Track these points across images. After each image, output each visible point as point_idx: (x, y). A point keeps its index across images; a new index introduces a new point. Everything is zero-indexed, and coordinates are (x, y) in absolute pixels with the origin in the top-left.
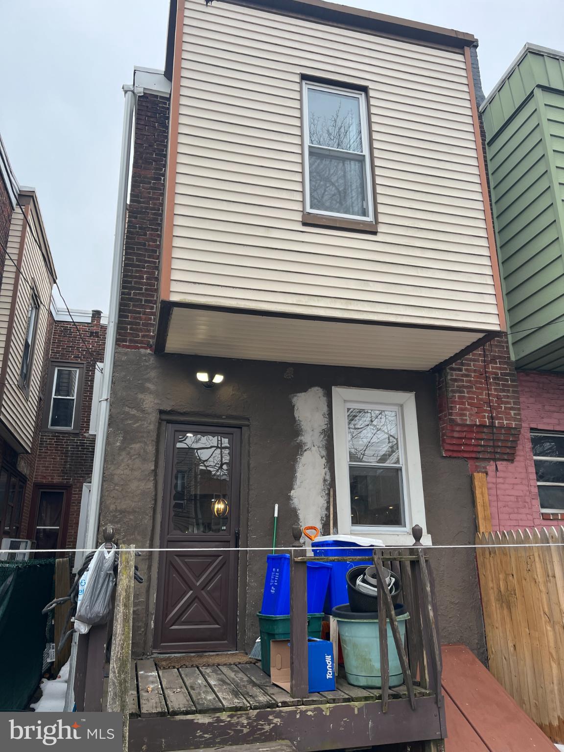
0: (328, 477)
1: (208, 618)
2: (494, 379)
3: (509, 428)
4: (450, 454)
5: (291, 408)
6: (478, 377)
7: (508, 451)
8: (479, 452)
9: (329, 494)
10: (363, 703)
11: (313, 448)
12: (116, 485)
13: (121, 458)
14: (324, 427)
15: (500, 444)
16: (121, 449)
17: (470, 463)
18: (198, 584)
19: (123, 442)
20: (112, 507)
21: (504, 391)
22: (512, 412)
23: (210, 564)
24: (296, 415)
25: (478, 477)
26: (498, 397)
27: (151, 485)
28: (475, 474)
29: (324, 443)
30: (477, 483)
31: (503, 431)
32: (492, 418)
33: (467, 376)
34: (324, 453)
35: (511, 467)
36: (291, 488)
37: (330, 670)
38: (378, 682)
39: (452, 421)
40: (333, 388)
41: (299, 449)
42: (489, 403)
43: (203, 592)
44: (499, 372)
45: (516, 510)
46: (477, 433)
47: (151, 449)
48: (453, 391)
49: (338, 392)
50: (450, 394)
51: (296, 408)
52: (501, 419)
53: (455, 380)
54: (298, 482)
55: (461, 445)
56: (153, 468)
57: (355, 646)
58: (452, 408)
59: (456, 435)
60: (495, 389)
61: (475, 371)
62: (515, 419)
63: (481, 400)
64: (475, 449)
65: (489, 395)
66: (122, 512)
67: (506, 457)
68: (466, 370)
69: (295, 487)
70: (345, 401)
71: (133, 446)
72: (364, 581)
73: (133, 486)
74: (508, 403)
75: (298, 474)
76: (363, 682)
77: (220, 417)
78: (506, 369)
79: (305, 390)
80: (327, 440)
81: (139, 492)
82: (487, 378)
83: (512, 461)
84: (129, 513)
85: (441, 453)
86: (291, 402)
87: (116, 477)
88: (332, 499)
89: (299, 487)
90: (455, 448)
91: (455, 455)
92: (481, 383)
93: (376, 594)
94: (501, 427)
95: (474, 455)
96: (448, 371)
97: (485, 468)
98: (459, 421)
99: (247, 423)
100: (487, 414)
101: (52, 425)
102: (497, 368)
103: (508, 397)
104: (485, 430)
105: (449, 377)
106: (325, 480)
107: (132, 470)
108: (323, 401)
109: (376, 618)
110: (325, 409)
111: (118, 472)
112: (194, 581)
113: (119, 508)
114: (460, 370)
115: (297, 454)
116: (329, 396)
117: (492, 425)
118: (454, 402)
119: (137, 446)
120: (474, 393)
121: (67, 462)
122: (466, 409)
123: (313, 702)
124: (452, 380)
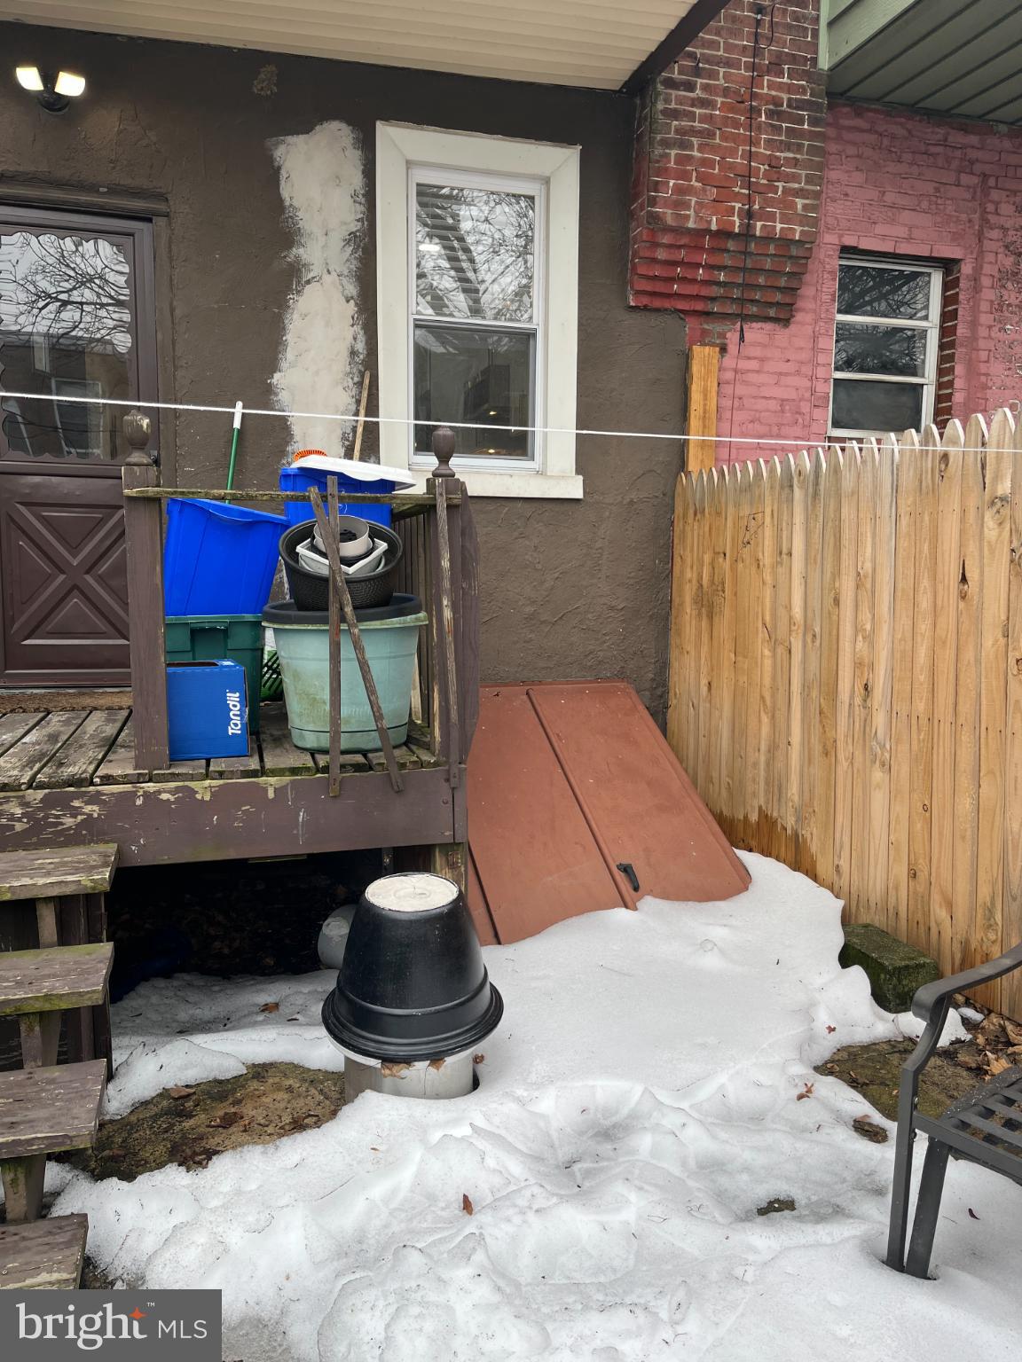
0: (360, 346)
1: (102, 625)
2: (770, 114)
3: (785, 242)
4: (645, 300)
5: (273, 175)
6: (731, 109)
7: (778, 297)
8: (713, 299)
9: (360, 384)
10: (287, 779)
11: (326, 278)
14: (355, 227)
15: (761, 280)
17: (691, 325)
18: (76, 561)
21: (788, 147)
22: (800, 202)
23: (100, 523)
24: (285, 192)
25: (703, 356)
26: (774, 165)
28: (697, 349)
29: (354, 265)
30: (696, 368)
31: (772, 250)
32: (749, 215)
33: (703, 103)
34: (352, 290)
35: (782, 335)
36: (273, 367)
37: (237, 720)
39: (655, 217)
40: (379, 125)
41: (291, 278)
42: (747, 176)
43: (88, 578)
44: (785, 96)
45: (775, 429)
46: (712, 251)
48: (666, 144)
49: (395, 140)
50: (658, 151)
51: (283, 173)
52: (772, 217)
53: (675, 114)
54: (290, 354)
55: (671, 280)
57: (297, 676)
58: (656, 187)
59: (661, 254)
60: (768, 141)
61: (726, 92)
62: (803, 220)
63: (732, 167)
64: (705, 292)
65: (750, 156)
67: (772, 313)
68: (705, 88)
69: (284, 365)
70: (409, 164)
72: (314, 549)
74: (795, 178)
75: (290, 337)
77: (93, 189)
78: (803, 90)
79: (306, 128)
80: (360, 260)
82: (753, 112)
83: (785, 322)
85: (626, 298)
86: (271, 159)
88: (365, 394)
89: (292, 366)
90: (660, 287)
91: (657, 303)
92: (737, 125)
93: (325, 572)
94: (768, 239)
95: (699, 306)
96: (660, 87)
97: (723, 336)
98: (670, 221)
99: (162, 207)
100: (738, 205)
102: (780, 87)
103: (796, 163)
104: (731, 245)
105: (660, 106)
106: (353, 353)
108: (355, 157)
109: (325, 621)
110: (357, 180)
112: (66, 554)
114: (690, 87)
115: (288, 289)
116: (367, 146)
117: (747, 234)
118: (664, 172)
120: (714, 149)
122: (689, 190)
123: (174, 777)
124: (666, 112)
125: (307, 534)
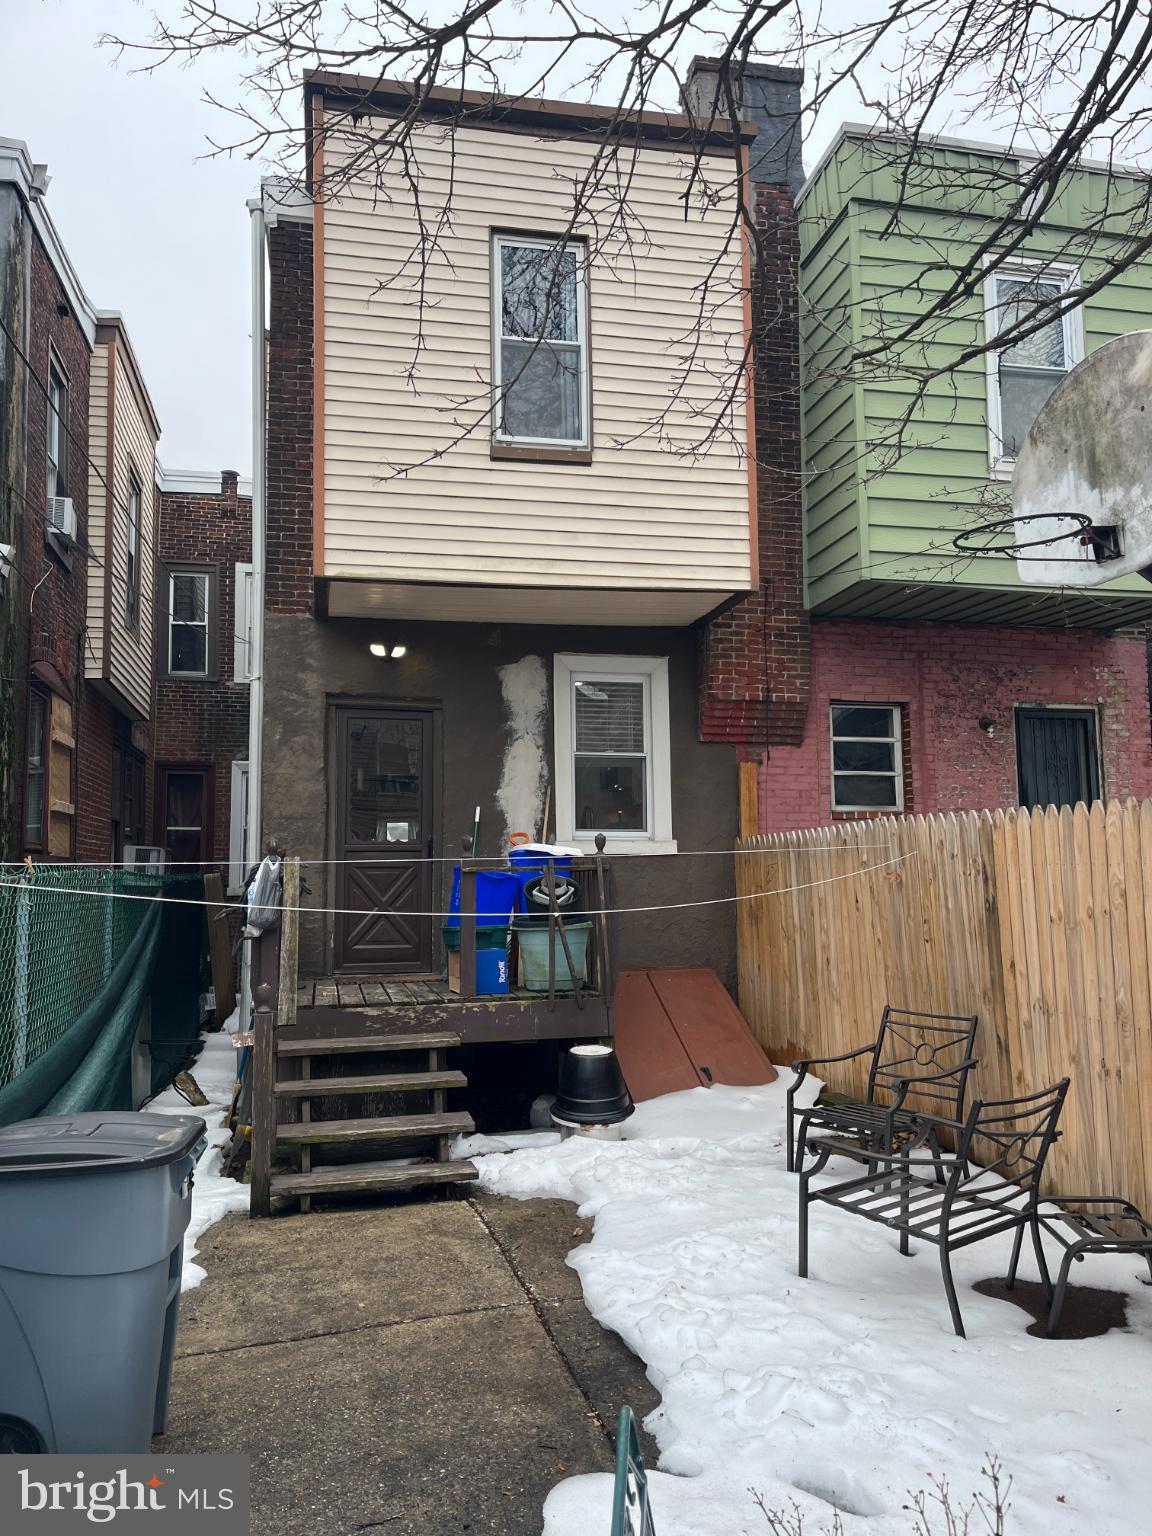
0: (545, 772)
1: (396, 936)
2: (776, 636)
3: (791, 703)
4: (710, 738)
5: (498, 685)
6: (753, 635)
7: (791, 732)
8: (752, 735)
9: (545, 793)
10: (529, 1002)
11: (526, 736)
12: (279, 786)
13: (282, 753)
14: (542, 708)
15: (780, 724)
16: (282, 743)
17: (739, 750)
18: (384, 899)
19: (284, 733)
20: (276, 813)
21: (788, 652)
22: (798, 682)
23: (398, 877)
24: (505, 693)
25: (747, 769)
26: (780, 662)
27: (320, 787)
28: (743, 765)
29: (542, 728)
30: (743, 776)
31: (784, 708)
32: (768, 690)
33: (736, 634)
34: (541, 742)
35: (797, 753)
36: (497, 786)
37: (503, 975)
38: (546, 986)
39: (711, 695)
40: (556, 656)
41: (507, 737)
42: (765, 671)
44: (785, 626)
45: (797, 809)
46: (747, 710)
47: (318, 742)
48: (716, 656)
49: (563, 662)
50: (712, 661)
51: (504, 685)
52: (782, 691)
53: (721, 641)
54: (506, 779)
55: (726, 726)
56: (322, 765)
57: (531, 953)
58: (712, 679)
59: (718, 714)
60: (776, 651)
61: (750, 627)
62: (801, 691)
63: (756, 665)
64: (745, 731)
65: (766, 659)
66: (287, 818)
67: (789, 740)
68: (737, 626)
69: (502, 785)
70: (571, 672)
71: (296, 739)
72: (540, 891)
73: (299, 788)
74: (795, 669)
75: (506, 770)
76: (537, 986)
77: (404, 699)
78: (795, 621)
79: (515, 660)
80: (545, 725)
81: (307, 794)
82: (766, 636)
83: (799, 745)
84: (296, 819)
85: (698, 737)
86: (497, 677)
87: (278, 777)
88: (548, 800)
89: (508, 785)
90: (719, 731)
91: (717, 739)
92: (757, 643)
93: (547, 903)
94: (780, 702)
95: (743, 739)
96: (712, 628)
97: (760, 755)
98: (721, 697)
99: (437, 705)
100: (761, 686)
101: (173, 669)
102: (781, 621)
103: (794, 661)
104: (759, 706)
105: (712, 637)
106: (541, 776)
107: (296, 768)
108: (542, 673)
109: (547, 926)
110: (544, 684)
111: (281, 771)
112: (379, 895)
113: (284, 814)
114: (729, 626)
115: (505, 744)
116: (549, 667)
117: (767, 701)
118: (717, 671)
119: (300, 739)
120: (744, 657)
121: (203, 728)
122: (733, 680)
123: (479, 1000)
124: (716, 640)
125: (538, 883)
